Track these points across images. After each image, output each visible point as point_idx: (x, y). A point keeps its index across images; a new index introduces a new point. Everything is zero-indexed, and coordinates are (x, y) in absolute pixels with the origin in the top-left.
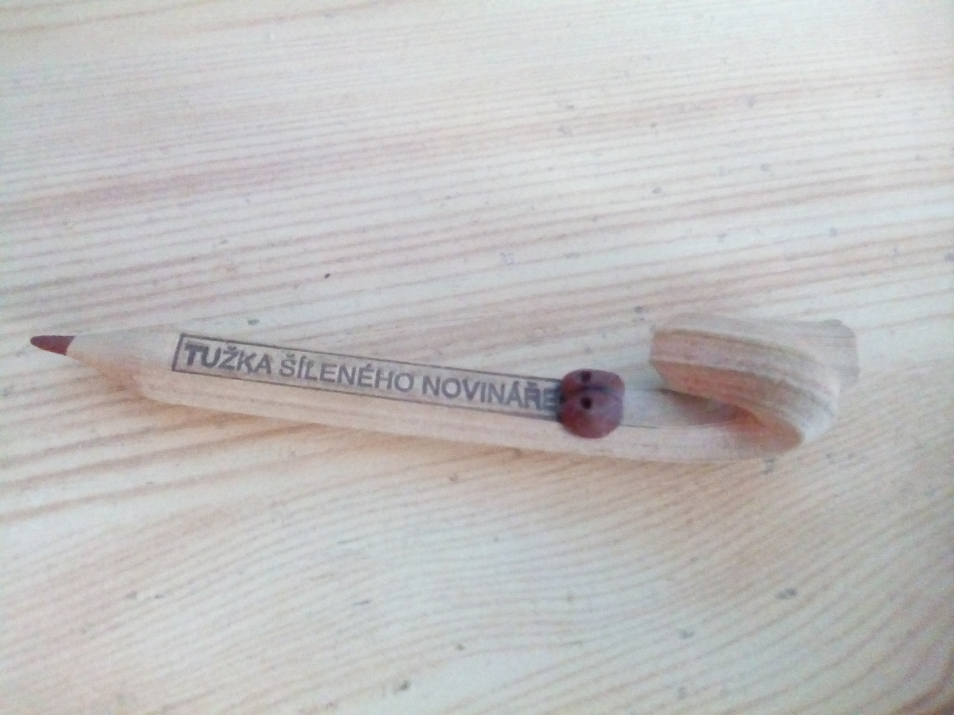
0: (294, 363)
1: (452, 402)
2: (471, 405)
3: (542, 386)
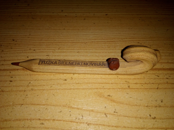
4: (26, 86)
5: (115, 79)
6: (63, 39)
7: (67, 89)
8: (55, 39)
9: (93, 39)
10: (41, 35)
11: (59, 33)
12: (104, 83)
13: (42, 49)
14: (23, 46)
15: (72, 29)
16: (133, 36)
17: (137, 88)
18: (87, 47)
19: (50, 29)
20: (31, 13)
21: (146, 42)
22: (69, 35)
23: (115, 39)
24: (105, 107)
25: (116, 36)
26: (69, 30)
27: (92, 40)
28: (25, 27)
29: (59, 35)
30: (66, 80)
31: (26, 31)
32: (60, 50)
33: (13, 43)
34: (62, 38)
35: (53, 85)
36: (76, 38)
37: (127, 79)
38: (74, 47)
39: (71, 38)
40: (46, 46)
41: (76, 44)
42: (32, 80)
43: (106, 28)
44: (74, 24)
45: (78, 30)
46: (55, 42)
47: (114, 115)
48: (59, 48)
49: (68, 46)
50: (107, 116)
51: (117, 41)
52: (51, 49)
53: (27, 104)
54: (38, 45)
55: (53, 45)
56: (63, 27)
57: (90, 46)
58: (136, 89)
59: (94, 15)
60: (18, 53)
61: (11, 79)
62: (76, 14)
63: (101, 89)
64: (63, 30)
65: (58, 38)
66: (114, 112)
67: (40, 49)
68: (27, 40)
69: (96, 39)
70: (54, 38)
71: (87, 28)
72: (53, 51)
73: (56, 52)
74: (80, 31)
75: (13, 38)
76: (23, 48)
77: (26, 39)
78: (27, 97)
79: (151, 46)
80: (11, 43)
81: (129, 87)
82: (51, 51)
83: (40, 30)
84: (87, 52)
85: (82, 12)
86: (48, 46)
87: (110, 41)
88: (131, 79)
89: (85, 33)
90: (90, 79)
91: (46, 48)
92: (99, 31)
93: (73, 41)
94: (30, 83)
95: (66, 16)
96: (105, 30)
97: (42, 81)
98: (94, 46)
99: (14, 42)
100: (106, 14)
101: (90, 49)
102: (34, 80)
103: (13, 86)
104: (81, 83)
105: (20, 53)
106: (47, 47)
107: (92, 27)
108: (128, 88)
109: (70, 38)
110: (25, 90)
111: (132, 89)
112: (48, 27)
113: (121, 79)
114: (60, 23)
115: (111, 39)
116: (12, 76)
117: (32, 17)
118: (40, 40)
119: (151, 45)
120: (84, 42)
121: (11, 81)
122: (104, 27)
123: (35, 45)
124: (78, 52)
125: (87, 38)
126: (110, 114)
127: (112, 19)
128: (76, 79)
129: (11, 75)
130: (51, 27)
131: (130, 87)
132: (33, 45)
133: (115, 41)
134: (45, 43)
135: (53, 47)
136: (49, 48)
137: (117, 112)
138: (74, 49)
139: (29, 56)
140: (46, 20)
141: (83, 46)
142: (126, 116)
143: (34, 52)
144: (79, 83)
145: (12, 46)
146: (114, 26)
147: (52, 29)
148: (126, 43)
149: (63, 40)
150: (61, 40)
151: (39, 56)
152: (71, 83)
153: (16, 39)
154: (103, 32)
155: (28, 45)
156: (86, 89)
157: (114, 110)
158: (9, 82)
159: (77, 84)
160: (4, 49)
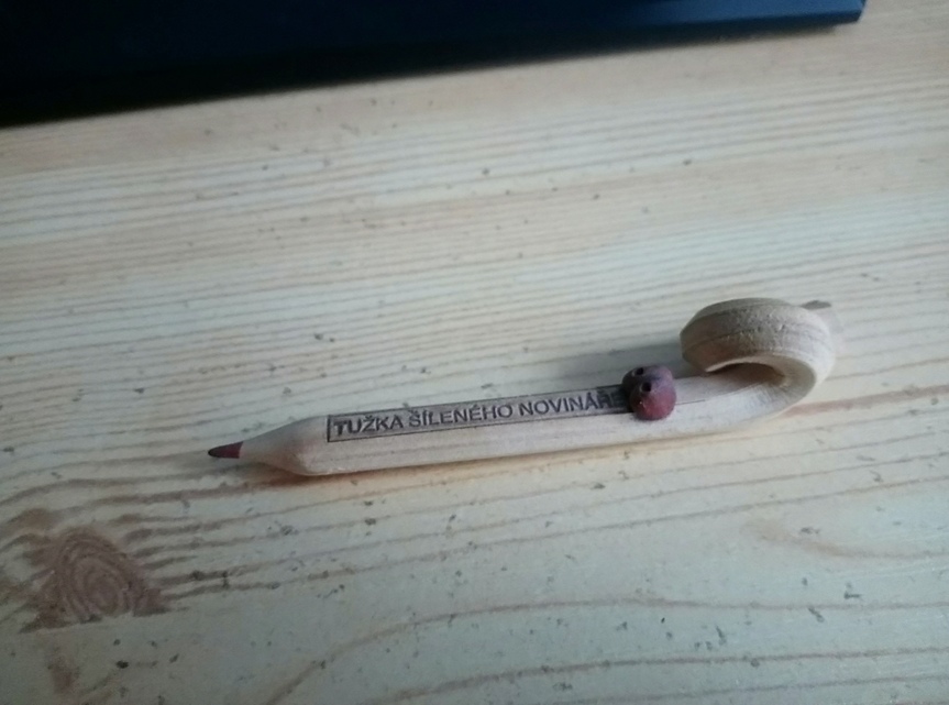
0: (418, 416)
1: (544, 417)
2: (560, 415)
3: (609, 392)
4: (443, 534)
5: (811, 452)
6: (528, 300)
7: (618, 526)
8: (494, 309)
9: (662, 282)
10: (430, 298)
11: (505, 276)
12: (772, 479)
13: (457, 362)
14: (371, 359)
16: (831, 246)
17: (911, 478)
20: (351, 201)
24: (805, 582)
26: (542, 259)
27: (660, 286)
28: (347, 270)
29: (505, 286)
30: (600, 486)
31: (360, 289)
33: (320, 352)
34: (524, 300)
35: (554, 513)
37: (860, 446)
39: (563, 291)
40: (468, 346)
42: (458, 505)
43: (704, 226)
44: (558, 227)
45: (582, 253)
46: (499, 322)
47: (849, 606)
48: (525, 345)
50: (819, 616)
52: (494, 356)
53: (473, 613)
54: (430, 345)
55: (494, 335)
56: (509, 247)
58: (911, 482)
59: (632, 170)
60: (356, 393)
61: (370, 513)
62: (550, 180)
63: (762, 505)
64: (516, 262)
65: (506, 299)
66: (847, 596)
67: (447, 364)
68: (378, 329)
70: (489, 302)
71: (617, 234)
72: (505, 362)
73: (516, 366)
74: (593, 255)
75: (315, 326)
76: (371, 367)
77: (371, 326)
78: (461, 579)
80: (313, 354)
81: (878, 480)
82: (494, 362)
83: (420, 276)
85: (575, 167)
86: (477, 345)
89: (616, 259)
90: (703, 467)
91: (470, 355)
92: (678, 241)
93: (577, 306)
94: (453, 517)
95: (508, 193)
96: (703, 233)
99: (324, 345)
100: (686, 157)
102: (465, 504)
103: (389, 541)
104: (670, 493)
105: (365, 391)
106: (473, 349)
107: (642, 227)
108: (877, 484)
109: (557, 291)
110: (445, 549)
111: (892, 485)
113: (837, 449)
114: (494, 231)
116: (369, 499)
117: (364, 220)
118: (432, 319)
119: (921, 280)
120: (625, 304)
121: (370, 522)
122: (690, 220)
123: (419, 346)
125: (632, 284)
126: (830, 606)
128: (642, 476)
129: (364, 496)
130: (461, 254)
131: (882, 478)
132: (408, 349)
133: (760, 282)
134: (456, 330)
135: (500, 346)
136: (484, 353)
137: (857, 596)
139: (408, 398)
140: (428, 225)
141: (626, 321)
142: (898, 606)
143: (423, 381)
144: (661, 494)
145: (319, 365)
146: (734, 213)
147: (467, 264)
149: (530, 308)
150: (523, 309)
152: (628, 496)
153: (327, 333)
154: (696, 245)
155: (389, 353)
156: (698, 514)
157: (845, 589)
158: (365, 525)
159: (653, 496)
160: (290, 383)
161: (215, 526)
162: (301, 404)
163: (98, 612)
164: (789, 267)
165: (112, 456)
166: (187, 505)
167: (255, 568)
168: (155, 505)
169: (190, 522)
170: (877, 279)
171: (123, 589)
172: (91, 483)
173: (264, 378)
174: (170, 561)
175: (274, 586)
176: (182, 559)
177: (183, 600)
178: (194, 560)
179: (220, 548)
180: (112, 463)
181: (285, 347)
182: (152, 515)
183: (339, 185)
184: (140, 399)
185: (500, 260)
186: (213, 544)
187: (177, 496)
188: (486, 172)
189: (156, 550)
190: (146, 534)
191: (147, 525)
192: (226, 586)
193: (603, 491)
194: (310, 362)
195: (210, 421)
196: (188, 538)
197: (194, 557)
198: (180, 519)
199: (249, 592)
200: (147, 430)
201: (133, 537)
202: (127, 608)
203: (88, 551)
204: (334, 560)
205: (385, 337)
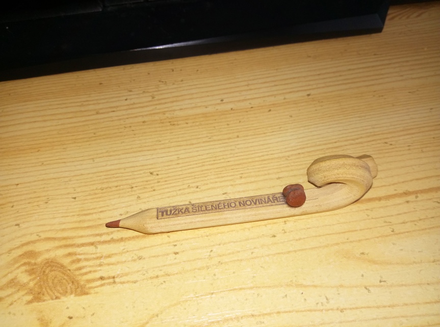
0: (196, 208)
1: (250, 207)
2: (256, 206)
3: (277, 195)
5: (364, 220)
6: (242, 156)
7: (282, 253)
8: (227, 160)
9: (299, 147)
10: (199, 155)
11: (231, 146)
12: (348, 232)
13: (211, 183)
14: (174, 183)
15: (253, 134)
16: (371, 130)
17: (407, 230)
18: (292, 166)
19: (212, 141)
20: (164, 114)
21: (400, 140)
22: (251, 147)
23: (341, 142)
24: (363, 276)
25: (341, 136)
26: (247, 138)
27: (298, 149)
28: (163, 144)
29: (231, 150)
30: (274, 236)
31: (169, 152)
32: (243, 181)
33: (152, 180)
34: (240, 156)
35: (255, 248)
36: (264, 150)
37: (385, 217)
38: (267, 168)
39: (257, 152)
40: (216, 176)
41: (269, 163)
42: (214, 245)
43: (317, 123)
44: (253, 124)
45: (264, 135)
46: (229, 166)
47: (382, 286)
48: (241, 176)
49: (256, 168)
50: (369, 290)
51: (346, 145)
52: (228, 180)
53: (221, 292)
54: (199, 176)
55: (228, 171)
56: (233, 133)
57: (297, 162)
58: (407, 232)
59: (285, 99)
60: (169, 197)
61: (176, 249)
62: (250, 103)
63: (343, 243)
64: (236, 139)
65: (232, 156)
66: (381, 282)
67: (207, 184)
68: (177, 169)
69: (304, 148)
70: (225, 157)
71: (279, 127)
72: (232, 183)
73: (237, 184)
74: (269, 136)
75: (150, 169)
76: (175, 186)
77: (174, 168)
78: (215, 278)
79: (409, 146)
80: (149, 181)
81: (393, 231)
82: (228, 183)
83: (195, 146)
84: (295, 176)
85: (260, 98)
86: (220, 176)
87: (332, 148)
88: (392, 216)
89: (279, 138)
90: (318, 227)
91: (217, 180)
92: (305, 129)
93: (263, 158)
94: (212, 251)
95: (232, 109)
96: (316, 126)
97: (231, 244)
98: (305, 162)
99: (154, 177)
100: (308, 93)
101: (300, 169)
102: (217, 245)
103: (184, 262)
104: (304, 238)
105: (172, 197)
106: (218, 178)
107: (289, 123)
108: (392, 233)
109: (254, 152)
110: (208, 265)
111: (399, 233)
112: (207, 137)
113: (375, 219)
114: (226, 126)
115: (332, 143)
116: (175, 244)
117: (170, 122)
118: (201, 165)
119: (410, 144)
120: (283, 157)
121: (176, 253)
122: (311, 120)
123: (196, 177)
124: (279, 178)
125: (286, 148)
126: (374, 286)
127: (322, 102)
128: (292, 231)
129: (173, 242)
130: (212, 136)
131: (395, 231)
132: (190, 178)
133: (341, 146)
134: (211, 169)
135: (230, 176)
136: (223, 179)
137: (385, 281)
138: (269, 174)
139: (191, 200)
140: (197, 124)
141: (283, 164)
142: (402, 285)
143: (197, 192)
144: (300, 239)
145: (152, 185)
146: (330, 116)
147: (215, 140)
148: (363, 147)
149: (243, 159)
150: (240, 160)
151: (210, 197)
152: (286, 240)
153: (155, 171)
154: (313, 131)
155: (182, 180)
156: (317, 247)
157: (379, 279)
158: (174, 255)
159: (297, 240)
160: (140, 193)
161: (109, 256)
162: (145, 203)
163: (59, 295)
164: (353, 140)
165: (63, 226)
166: (96, 248)
167: (127, 274)
168: (82, 248)
169: (98, 255)
170: (391, 144)
171: (70, 285)
172: (54, 239)
173: (129, 192)
174: (90, 272)
175: (135, 282)
176: (95, 271)
177: (96, 289)
178: (100, 272)
179: (111, 266)
180: (63, 230)
181: (137, 178)
182: (81, 252)
183: (158, 107)
184: (75, 201)
185: (229, 138)
186: (109, 264)
187: (92, 244)
188: (222, 100)
189: (83, 267)
190: (79, 260)
191: (79, 257)
192: (114, 282)
193: (276, 238)
194: (148, 184)
195: (105, 211)
196: (98, 262)
197: (100, 270)
198: (94, 254)
199: (125, 285)
200: (78, 215)
201: (73, 262)
202: (72, 293)
203: (54, 268)
204: (161, 270)
205: (180, 173)
